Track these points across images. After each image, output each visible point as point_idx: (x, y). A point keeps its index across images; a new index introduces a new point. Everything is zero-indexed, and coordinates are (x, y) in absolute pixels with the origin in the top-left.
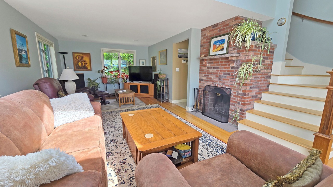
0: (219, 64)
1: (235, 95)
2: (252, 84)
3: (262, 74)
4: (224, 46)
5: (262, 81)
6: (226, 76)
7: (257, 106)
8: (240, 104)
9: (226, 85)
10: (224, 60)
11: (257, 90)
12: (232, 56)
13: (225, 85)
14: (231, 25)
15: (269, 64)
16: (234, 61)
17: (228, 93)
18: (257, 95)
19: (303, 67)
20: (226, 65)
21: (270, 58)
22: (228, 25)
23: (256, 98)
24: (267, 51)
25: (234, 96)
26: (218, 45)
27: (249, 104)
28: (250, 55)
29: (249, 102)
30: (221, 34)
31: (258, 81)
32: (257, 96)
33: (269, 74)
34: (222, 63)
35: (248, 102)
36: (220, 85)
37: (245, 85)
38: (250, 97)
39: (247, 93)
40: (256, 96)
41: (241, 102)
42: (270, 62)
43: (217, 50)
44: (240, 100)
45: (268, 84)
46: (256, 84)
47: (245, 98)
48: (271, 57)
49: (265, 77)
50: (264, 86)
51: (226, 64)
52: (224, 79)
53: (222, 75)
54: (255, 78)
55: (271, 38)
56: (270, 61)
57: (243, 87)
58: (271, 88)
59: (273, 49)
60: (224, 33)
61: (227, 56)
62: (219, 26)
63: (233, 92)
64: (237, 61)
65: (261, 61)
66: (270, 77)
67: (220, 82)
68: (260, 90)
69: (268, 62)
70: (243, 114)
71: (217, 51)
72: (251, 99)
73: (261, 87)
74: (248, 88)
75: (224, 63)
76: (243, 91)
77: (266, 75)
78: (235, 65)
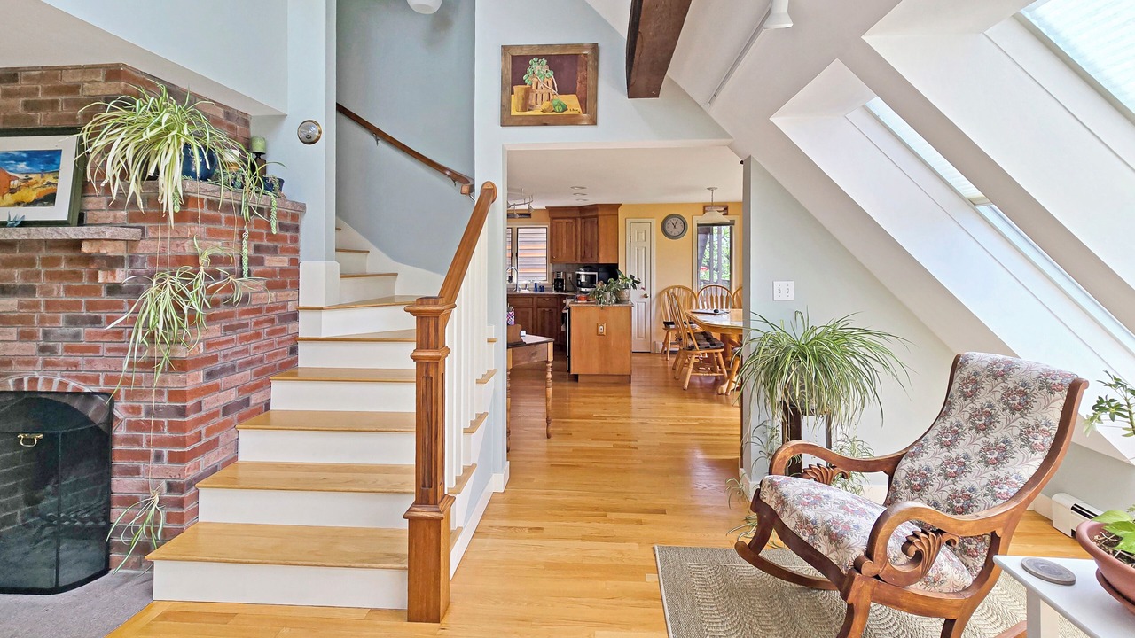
0: (38, 273)
1: (137, 423)
2: (215, 359)
3: (259, 311)
4: (59, 182)
5: (265, 336)
6: (84, 330)
7: (254, 446)
8: (166, 458)
9: (85, 379)
10: (62, 254)
11: (246, 376)
12: (96, 237)
13: (78, 378)
14: (87, 93)
15: (283, 271)
16: (114, 263)
17: (100, 420)
18: (246, 396)
19: (396, 274)
20: (77, 276)
21: (284, 250)
22: (74, 89)
23: (245, 410)
24: (269, 225)
25: (132, 426)
26: (22, 177)
27: (213, 444)
28: (186, 238)
29: (207, 436)
30: (39, 123)
31: (246, 339)
32: (248, 400)
33: (291, 307)
34: (56, 269)
35: (204, 440)
36: (47, 380)
37: (180, 366)
38: (213, 415)
39: (189, 404)
40: (243, 401)
41: (165, 452)
42: (286, 264)
43: (19, 199)
44: (161, 442)
45: (291, 344)
46: (237, 353)
47: (181, 427)
48: (289, 245)
49: (276, 320)
50: (275, 355)
51: (75, 272)
52: (67, 349)
53: (61, 328)
54: (227, 329)
55: (281, 181)
56: (286, 259)
57: (169, 377)
58: (307, 357)
59: (295, 217)
60: (58, 125)
61: (72, 233)
62: (22, 84)
63: (126, 409)
64: (132, 260)
65: (245, 263)
66: (295, 317)
67: (46, 364)
68: (257, 374)
69: (276, 262)
70: (180, 504)
71: (18, 204)
72: (221, 419)
73: (261, 360)
74: (196, 378)
75: (63, 267)
76: (174, 395)
77: (280, 311)
78: (121, 276)
